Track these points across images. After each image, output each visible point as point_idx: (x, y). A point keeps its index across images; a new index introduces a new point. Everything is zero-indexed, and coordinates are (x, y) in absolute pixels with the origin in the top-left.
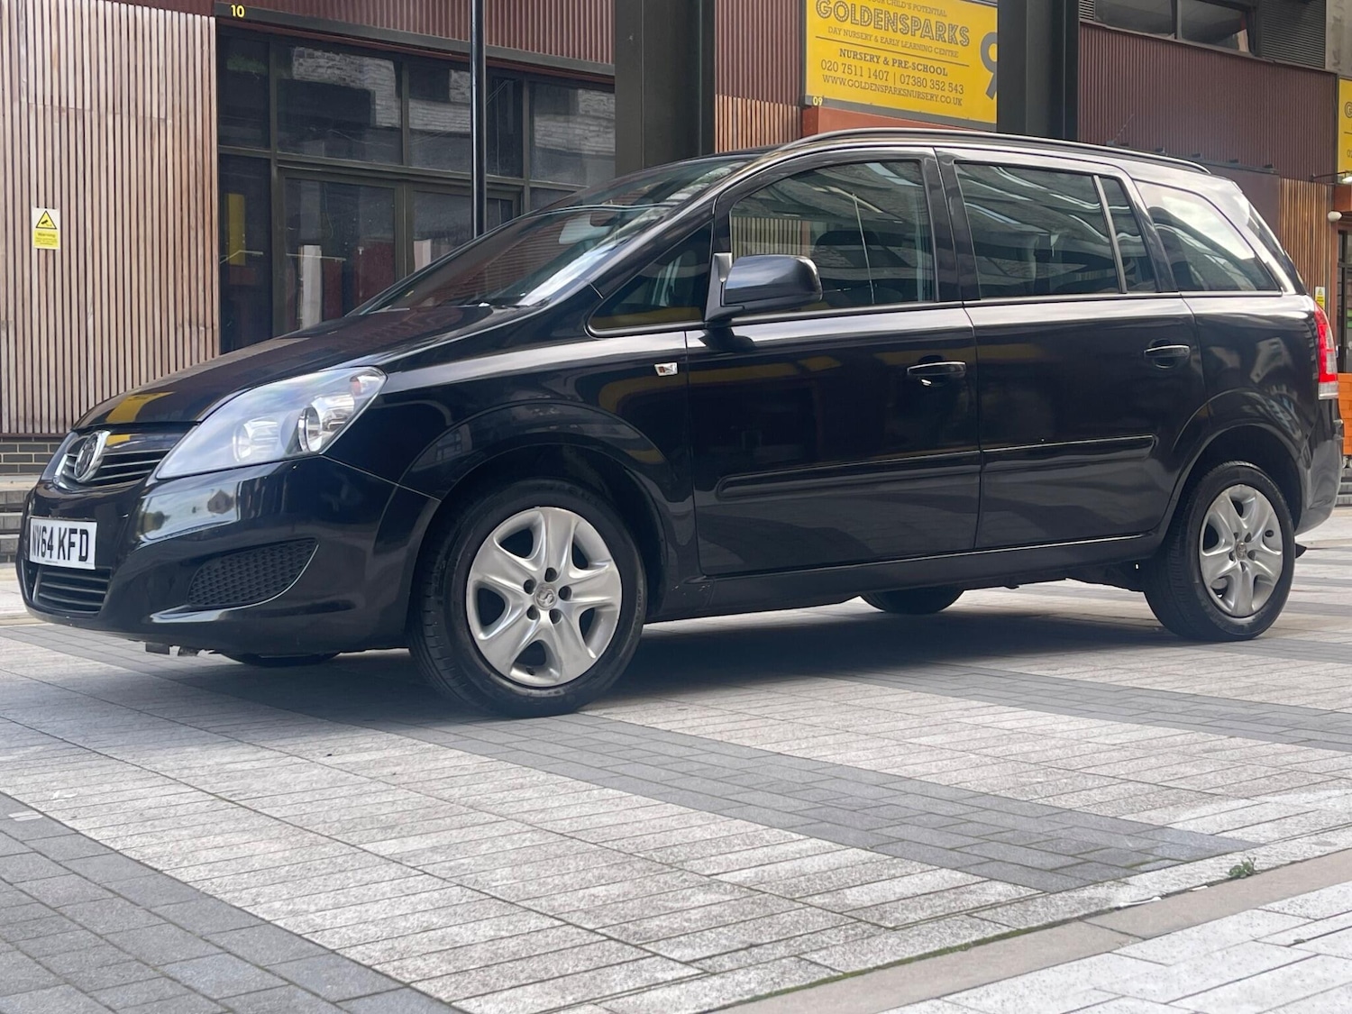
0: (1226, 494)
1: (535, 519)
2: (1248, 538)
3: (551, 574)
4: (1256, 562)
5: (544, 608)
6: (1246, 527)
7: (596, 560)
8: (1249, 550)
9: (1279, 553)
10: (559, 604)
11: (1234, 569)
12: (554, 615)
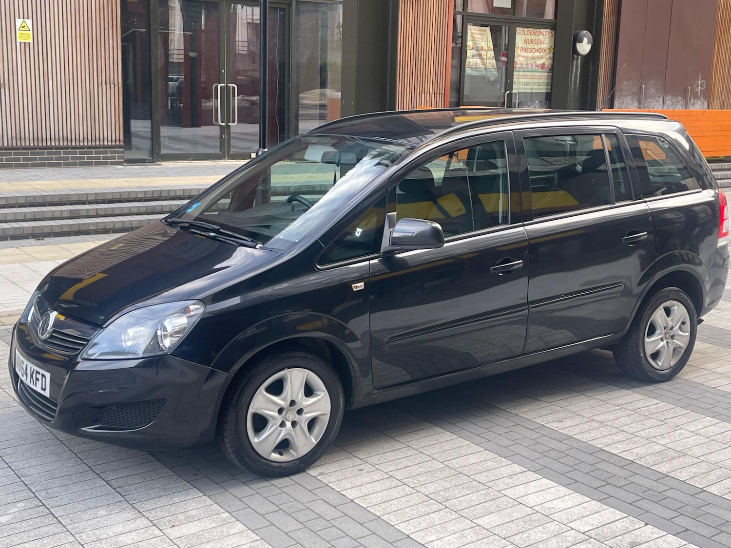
0: (662, 307)
1: (285, 375)
2: (672, 328)
3: (293, 403)
4: (675, 341)
5: (288, 421)
6: (671, 323)
7: (318, 391)
8: (671, 334)
9: (688, 334)
10: (297, 418)
11: (663, 347)
12: (294, 424)
